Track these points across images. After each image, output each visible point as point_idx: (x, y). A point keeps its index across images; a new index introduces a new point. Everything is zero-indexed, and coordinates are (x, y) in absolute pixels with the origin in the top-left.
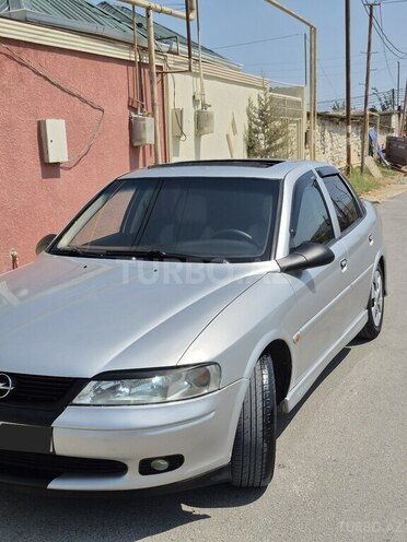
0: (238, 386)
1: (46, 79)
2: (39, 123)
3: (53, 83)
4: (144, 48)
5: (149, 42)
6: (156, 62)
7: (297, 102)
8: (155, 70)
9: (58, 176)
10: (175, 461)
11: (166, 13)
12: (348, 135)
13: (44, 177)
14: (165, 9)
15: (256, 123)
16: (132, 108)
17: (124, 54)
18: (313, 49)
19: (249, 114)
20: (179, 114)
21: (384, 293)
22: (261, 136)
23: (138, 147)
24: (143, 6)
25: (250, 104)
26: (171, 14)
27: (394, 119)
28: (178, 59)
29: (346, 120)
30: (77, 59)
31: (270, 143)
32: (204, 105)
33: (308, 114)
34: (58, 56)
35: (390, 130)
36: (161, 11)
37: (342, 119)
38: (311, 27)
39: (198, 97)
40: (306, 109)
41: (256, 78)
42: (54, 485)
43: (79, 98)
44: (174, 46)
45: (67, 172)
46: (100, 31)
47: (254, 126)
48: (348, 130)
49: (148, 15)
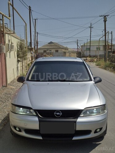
15: (19, 49)
18: (26, 30)
19: (17, 46)
22: (21, 52)
25: (17, 44)
26: (7, 17)
31: (23, 54)
32: (12, 43)
33: (26, 47)
36: (5, 16)
37: (30, 49)
38: (26, 24)
39: (10, 41)
40: (25, 45)
48: (31, 52)
49: (3, 17)
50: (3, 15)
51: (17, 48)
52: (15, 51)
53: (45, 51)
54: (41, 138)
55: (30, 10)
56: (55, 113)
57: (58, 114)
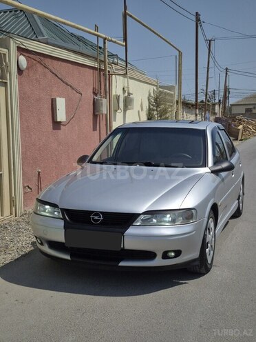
0: (203, 221)
1: (56, 76)
2: (52, 99)
3: (59, 78)
4: (102, 61)
5: (105, 57)
6: (108, 69)
7: (172, 94)
8: (107, 73)
9: (60, 129)
10: (178, 253)
11: (113, 42)
12: (196, 115)
13: (54, 129)
14: (113, 39)
15: (153, 105)
16: (95, 94)
17: (92, 64)
18: (180, 65)
19: (149, 100)
20: (118, 97)
21: (243, 194)
22: (155, 112)
23: (97, 115)
24: (102, 37)
25: (150, 95)
26: (115, 42)
27: (217, 107)
28: (117, 67)
29: (195, 106)
30: (70, 65)
31: (161, 116)
32: (129, 94)
33: (177, 102)
34: (62, 63)
35: (214, 113)
36: (111, 41)
37: (193, 105)
38: (180, 52)
39: (126, 89)
40: (176, 98)
41: (153, 80)
42: (122, 264)
43: (71, 86)
44: (116, 60)
45: (64, 127)
46: (81, 51)
47: (151, 107)
48: (196, 111)
49: (105, 43)
50: (105, 39)
51: (150, 103)
52: (142, 109)
53: (248, 110)
54: (68, 257)
55: (198, 20)
56: (92, 217)
57: (96, 218)
